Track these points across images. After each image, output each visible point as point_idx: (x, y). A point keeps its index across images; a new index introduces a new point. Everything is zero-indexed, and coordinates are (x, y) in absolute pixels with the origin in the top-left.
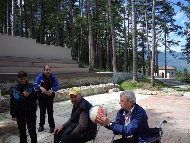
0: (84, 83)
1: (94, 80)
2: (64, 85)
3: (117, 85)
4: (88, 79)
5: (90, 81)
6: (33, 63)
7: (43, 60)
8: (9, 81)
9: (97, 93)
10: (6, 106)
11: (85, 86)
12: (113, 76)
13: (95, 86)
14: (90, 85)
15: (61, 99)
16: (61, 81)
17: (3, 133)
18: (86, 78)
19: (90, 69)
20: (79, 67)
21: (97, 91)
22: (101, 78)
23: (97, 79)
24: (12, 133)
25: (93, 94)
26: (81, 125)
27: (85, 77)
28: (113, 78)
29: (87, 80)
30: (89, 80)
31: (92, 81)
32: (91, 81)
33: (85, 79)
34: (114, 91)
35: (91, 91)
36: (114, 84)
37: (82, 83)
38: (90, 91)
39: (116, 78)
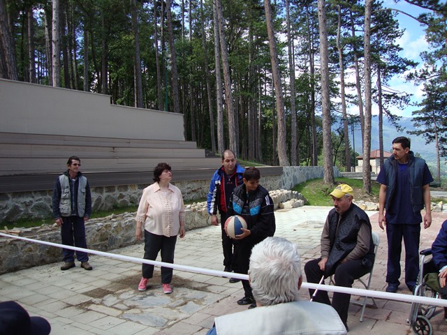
2: (194, 194)
3: (296, 192)
6: (114, 148)
7: (128, 141)
10: (107, 239)
12: (282, 173)
15: (200, 225)
16: (189, 186)
20: (206, 157)
26: (363, 245)
28: (284, 179)
34: (295, 206)
36: (290, 191)
39: (288, 178)
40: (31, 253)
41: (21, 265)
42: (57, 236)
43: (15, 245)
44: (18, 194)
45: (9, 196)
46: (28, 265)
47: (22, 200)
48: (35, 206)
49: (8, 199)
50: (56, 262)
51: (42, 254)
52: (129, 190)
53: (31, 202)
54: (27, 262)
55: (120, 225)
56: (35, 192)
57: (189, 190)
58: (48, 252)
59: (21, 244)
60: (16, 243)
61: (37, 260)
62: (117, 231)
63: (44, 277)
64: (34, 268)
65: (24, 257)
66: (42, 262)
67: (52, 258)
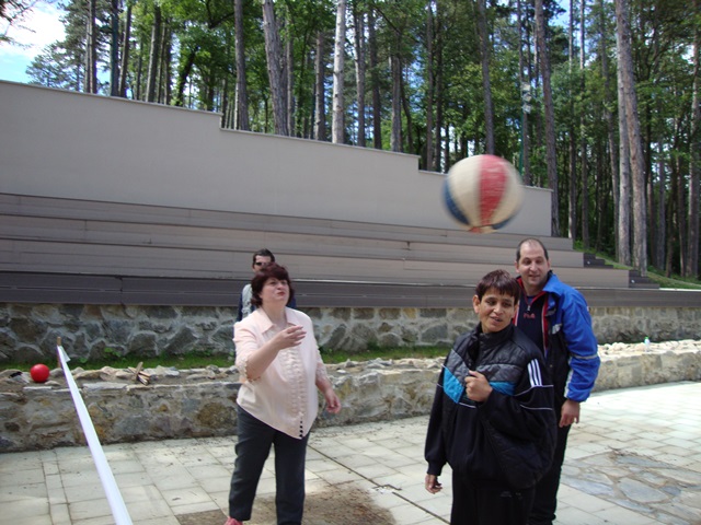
0: (615, 329)
1: (656, 318)
4: (630, 315)
5: (640, 322)
6: (409, 243)
7: (444, 232)
8: (330, 311)
9: (675, 377)
11: (622, 345)
13: (662, 345)
14: (647, 340)
18: (623, 310)
19: (632, 275)
20: (586, 265)
21: (676, 369)
22: (687, 312)
23: (670, 317)
25: (656, 380)
27: (619, 305)
29: (627, 318)
30: (636, 318)
31: (648, 322)
32: (644, 322)
33: (620, 313)
35: (648, 365)
37: (605, 329)
38: (647, 369)
40: (166, 414)
41: (148, 432)
42: (218, 390)
43: (138, 397)
44: (192, 309)
45: (177, 311)
46: (160, 434)
47: (198, 319)
48: (220, 333)
49: (174, 315)
50: (213, 435)
51: (185, 419)
52: (402, 318)
53: (214, 325)
54: (158, 429)
55: (349, 382)
56: (222, 309)
58: (199, 417)
59: (150, 396)
60: (141, 393)
61: (176, 428)
62: (343, 394)
63: (160, 464)
64: (168, 442)
65: (154, 419)
66: (187, 433)
67: (206, 429)
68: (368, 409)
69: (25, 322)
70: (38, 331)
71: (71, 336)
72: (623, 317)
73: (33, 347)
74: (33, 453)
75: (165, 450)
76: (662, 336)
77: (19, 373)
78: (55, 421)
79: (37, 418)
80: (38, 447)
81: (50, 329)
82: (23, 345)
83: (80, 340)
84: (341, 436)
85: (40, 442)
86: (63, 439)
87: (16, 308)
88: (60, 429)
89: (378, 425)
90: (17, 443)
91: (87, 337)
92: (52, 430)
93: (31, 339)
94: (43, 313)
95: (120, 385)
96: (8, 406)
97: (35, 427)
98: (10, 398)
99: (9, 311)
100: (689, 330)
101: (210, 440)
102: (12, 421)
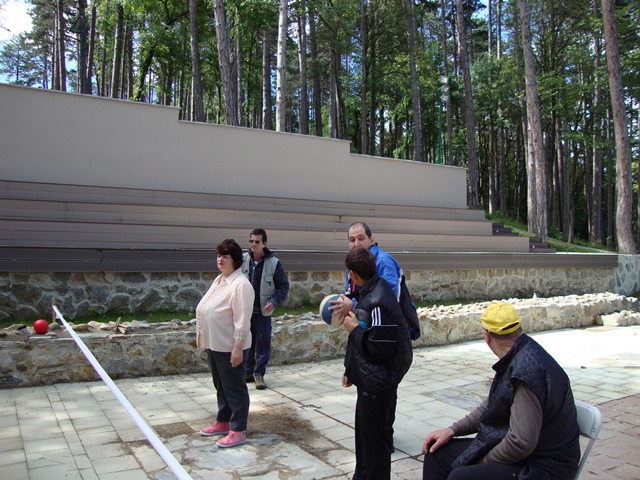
0: (512, 287)
2: (444, 292)
3: (634, 300)
4: (526, 275)
5: (534, 281)
6: (340, 216)
7: (372, 207)
9: (558, 325)
11: (516, 300)
12: (616, 265)
13: (550, 299)
14: (535, 296)
15: (433, 341)
16: (435, 278)
17: (258, 432)
18: (519, 271)
19: (532, 241)
20: (494, 233)
21: (559, 319)
22: (574, 271)
23: (559, 276)
24: (284, 435)
25: (542, 328)
26: (514, 437)
27: (515, 267)
28: (620, 275)
29: (523, 278)
30: (530, 278)
31: (541, 281)
32: (537, 281)
33: (517, 273)
34: (624, 323)
35: (536, 316)
36: (621, 297)
37: (504, 287)
38: (534, 319)
39: (628, 274)
40: (140, 357)
41: (127, 372)
42: (181, 338)
43: (118, 344)
44: (158, 275)
45: (146, 276)
46: (136, 373)
47: (164, 283)
48: (182, 294)
49: (144, 280)
50: (177, 374)
51: (155, 361)
52: (331, 280)
53: (176, 287)
54: (135, 369)
55: (285, 331)
56: (183, 274)
57: (436, 284)
58: (166, 359)
59: (127, 343)
60: (120, 341)
61: (148, 368)
62: (280, 340)
63: (138, 393)
64: (142, 379)
65: (131, 361)
66: (157, 372)
67: (172, 368)
68: (300, 352)
69: (24, 287)
70: (34, 294)
71: (61, 298)
72: (519, 277)
73: (31, 307)
74: (39, 388)
75: (141, 384)
76: (553, 292)
77: (25, 327)
78: (54, 363)
79: (41, 361)
80: (41, 383)
81: (44, 293)
82: (22, 306)
83: (69, 301)
84: (279, 372)
85: (44, 380)
86: (61, 377)
87: (16, 276)
88: (58, 369)
89: (309, 365)
90: (26, 381)
91: (74, 299)
92: (52, 370)
93: (29, 301)
94: (38, 280)
95: (105, 335)
96: (17, 352)
97: (39, 368)
98: (20, 346)
99: (11, 278)
100: (575, 287)
101: (175, 377)
102: (21, 363)
